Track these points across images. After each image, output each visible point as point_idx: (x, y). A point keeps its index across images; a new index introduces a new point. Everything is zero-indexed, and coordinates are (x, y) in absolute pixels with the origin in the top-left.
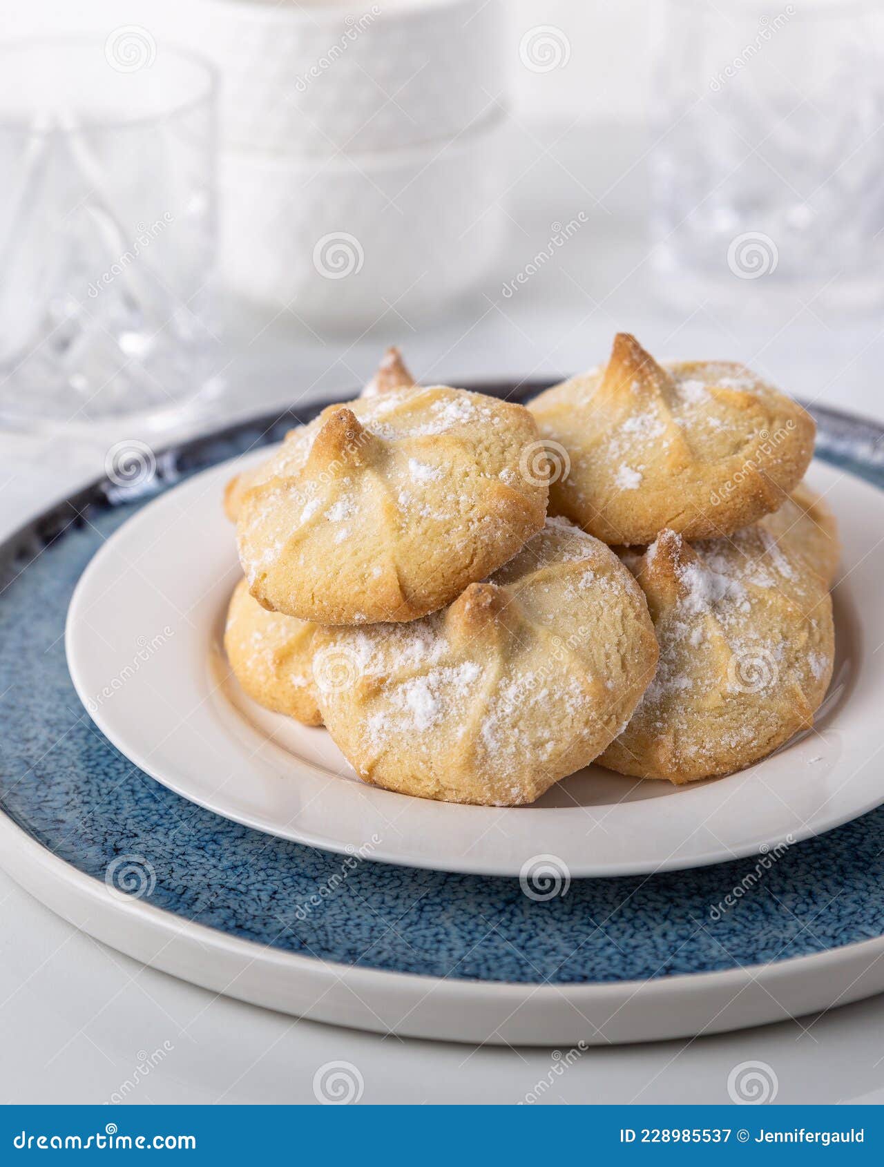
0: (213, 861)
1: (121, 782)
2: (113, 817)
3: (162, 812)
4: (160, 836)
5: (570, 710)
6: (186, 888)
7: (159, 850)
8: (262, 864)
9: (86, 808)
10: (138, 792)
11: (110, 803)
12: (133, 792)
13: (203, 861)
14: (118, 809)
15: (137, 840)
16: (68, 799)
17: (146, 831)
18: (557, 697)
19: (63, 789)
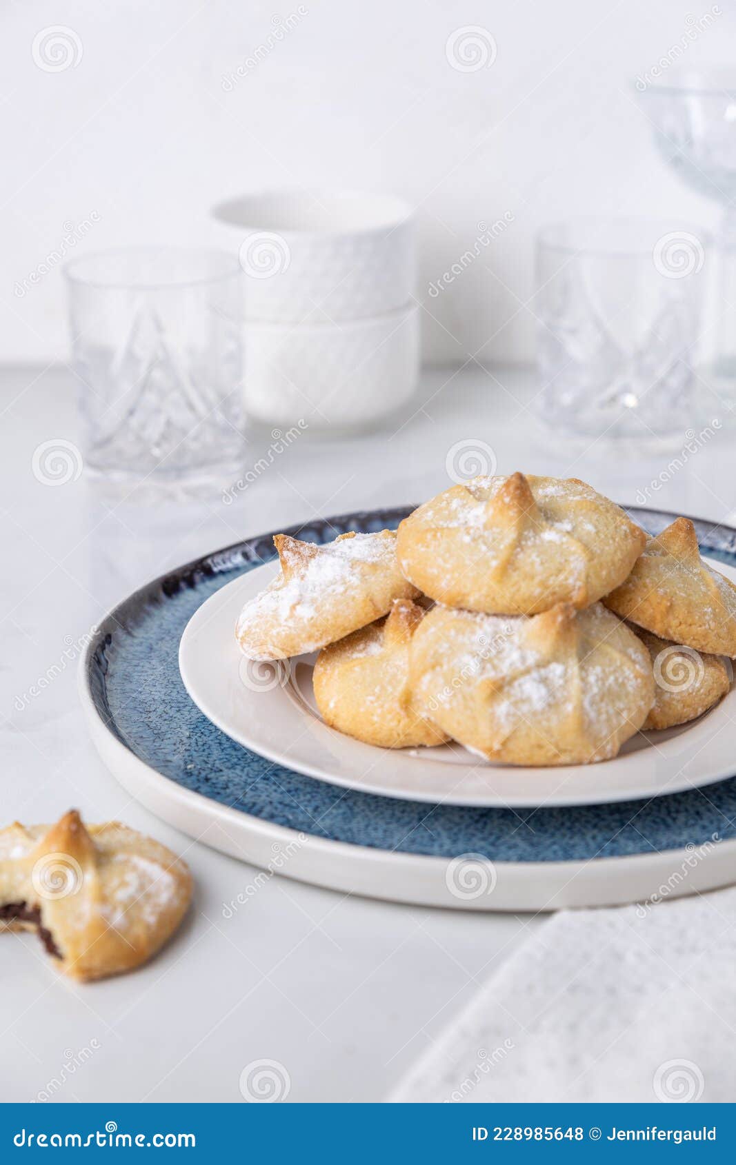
0: (274, 787)
1: (211, 738)
2: (206, 759)
3: (240, 757)
4: (238, 771)
6: (254, 804)
7: (237, 780)
8: (309, 789)
9: (187, 754)
10: (224, 744)
11: (204, 750)
12: (220, 744)
13: (268, 787)
14: (209, 754)
15: (221, 773)
16: (175, 748)
17: (229, 768)
18: (620, 680)
19: (172, 741)
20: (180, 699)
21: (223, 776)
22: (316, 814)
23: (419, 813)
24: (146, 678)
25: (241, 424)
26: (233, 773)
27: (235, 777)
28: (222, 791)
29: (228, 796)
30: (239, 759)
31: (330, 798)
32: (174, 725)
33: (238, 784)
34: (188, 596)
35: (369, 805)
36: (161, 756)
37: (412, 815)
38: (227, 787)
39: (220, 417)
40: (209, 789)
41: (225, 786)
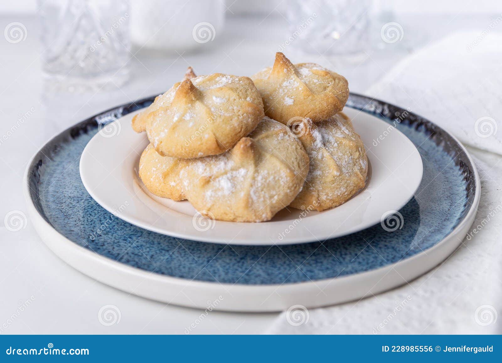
0: (129, 245)
1: (95, 217)
2: (92, 229)
3: (111, 228)
4: (110, 236)
5: (282, 183)
6: (119, 254)
7: (109, 241)
8: (148, 245)
9: (82, 226)
10: (102, 221)
11: (91, 224)
12: (100, 220)
13: (126, 244)
14: (94, 226)
15: (101, 237)
16: (76, 223)
17: (105, 234)
18: (277, 179)
19: (74, 219)
20: (79, 196)
21: (102, 238)
22: (152, 259)
23: (208, 258)
24: (61, 184)
25: (128, 49)
26: (107, 237)
27: (107, 239)
28: (101, 248)
29: (104, 250)
30: (111, 229)
31: (159, 250)
32: (75, 210)
33: (110, 243)
34: (84, 137)
35: (181, 254)
36: (68, 228)
37: (204, 259)
38: (104, 245)
39: (117, 45)
40: (94, 246)
41: (103, 244)
